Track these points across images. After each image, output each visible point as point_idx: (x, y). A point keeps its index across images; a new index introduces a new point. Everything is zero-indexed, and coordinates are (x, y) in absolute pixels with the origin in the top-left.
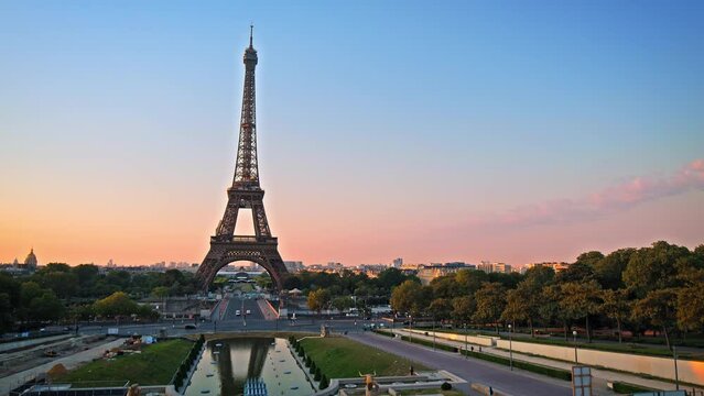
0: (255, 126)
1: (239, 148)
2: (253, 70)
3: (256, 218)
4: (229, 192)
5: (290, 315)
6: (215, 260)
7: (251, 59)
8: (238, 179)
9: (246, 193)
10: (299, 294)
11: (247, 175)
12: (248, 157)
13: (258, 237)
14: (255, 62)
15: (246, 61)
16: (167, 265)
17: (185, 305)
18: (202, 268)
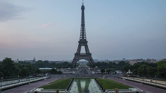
0: (85, 25)
1: (81, 31)
2: (84, 11)
3: (86, 48)
4: (79, 42)
5: (95, 73)
6: (76, 59)
7: (83, 8)
8: (81, 39)
9: (83, 42)
10: (97, 68)
11: (83, 38)
12: (83, 33)
13: (86, 53)
14: (84, 9)
15: (82, 9)
16: (64, 61)
17: (69, 70)
18: (73, 61)
